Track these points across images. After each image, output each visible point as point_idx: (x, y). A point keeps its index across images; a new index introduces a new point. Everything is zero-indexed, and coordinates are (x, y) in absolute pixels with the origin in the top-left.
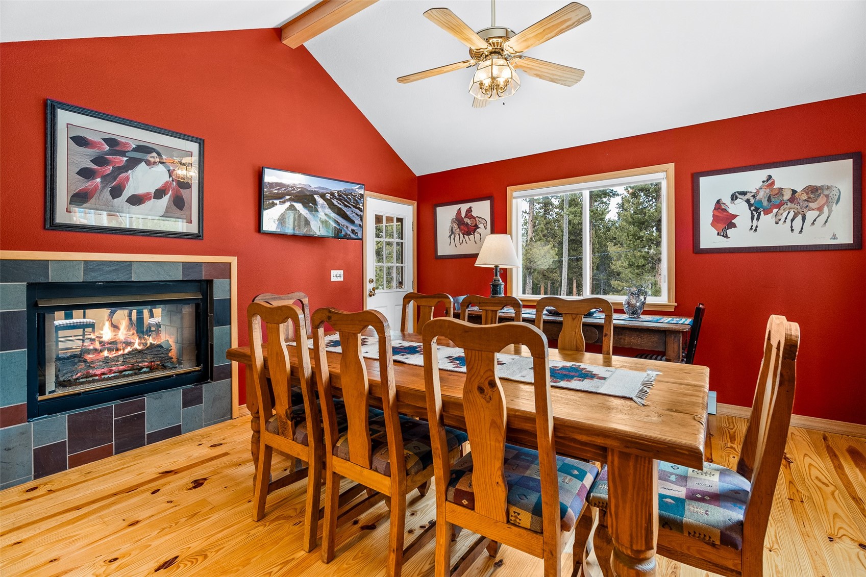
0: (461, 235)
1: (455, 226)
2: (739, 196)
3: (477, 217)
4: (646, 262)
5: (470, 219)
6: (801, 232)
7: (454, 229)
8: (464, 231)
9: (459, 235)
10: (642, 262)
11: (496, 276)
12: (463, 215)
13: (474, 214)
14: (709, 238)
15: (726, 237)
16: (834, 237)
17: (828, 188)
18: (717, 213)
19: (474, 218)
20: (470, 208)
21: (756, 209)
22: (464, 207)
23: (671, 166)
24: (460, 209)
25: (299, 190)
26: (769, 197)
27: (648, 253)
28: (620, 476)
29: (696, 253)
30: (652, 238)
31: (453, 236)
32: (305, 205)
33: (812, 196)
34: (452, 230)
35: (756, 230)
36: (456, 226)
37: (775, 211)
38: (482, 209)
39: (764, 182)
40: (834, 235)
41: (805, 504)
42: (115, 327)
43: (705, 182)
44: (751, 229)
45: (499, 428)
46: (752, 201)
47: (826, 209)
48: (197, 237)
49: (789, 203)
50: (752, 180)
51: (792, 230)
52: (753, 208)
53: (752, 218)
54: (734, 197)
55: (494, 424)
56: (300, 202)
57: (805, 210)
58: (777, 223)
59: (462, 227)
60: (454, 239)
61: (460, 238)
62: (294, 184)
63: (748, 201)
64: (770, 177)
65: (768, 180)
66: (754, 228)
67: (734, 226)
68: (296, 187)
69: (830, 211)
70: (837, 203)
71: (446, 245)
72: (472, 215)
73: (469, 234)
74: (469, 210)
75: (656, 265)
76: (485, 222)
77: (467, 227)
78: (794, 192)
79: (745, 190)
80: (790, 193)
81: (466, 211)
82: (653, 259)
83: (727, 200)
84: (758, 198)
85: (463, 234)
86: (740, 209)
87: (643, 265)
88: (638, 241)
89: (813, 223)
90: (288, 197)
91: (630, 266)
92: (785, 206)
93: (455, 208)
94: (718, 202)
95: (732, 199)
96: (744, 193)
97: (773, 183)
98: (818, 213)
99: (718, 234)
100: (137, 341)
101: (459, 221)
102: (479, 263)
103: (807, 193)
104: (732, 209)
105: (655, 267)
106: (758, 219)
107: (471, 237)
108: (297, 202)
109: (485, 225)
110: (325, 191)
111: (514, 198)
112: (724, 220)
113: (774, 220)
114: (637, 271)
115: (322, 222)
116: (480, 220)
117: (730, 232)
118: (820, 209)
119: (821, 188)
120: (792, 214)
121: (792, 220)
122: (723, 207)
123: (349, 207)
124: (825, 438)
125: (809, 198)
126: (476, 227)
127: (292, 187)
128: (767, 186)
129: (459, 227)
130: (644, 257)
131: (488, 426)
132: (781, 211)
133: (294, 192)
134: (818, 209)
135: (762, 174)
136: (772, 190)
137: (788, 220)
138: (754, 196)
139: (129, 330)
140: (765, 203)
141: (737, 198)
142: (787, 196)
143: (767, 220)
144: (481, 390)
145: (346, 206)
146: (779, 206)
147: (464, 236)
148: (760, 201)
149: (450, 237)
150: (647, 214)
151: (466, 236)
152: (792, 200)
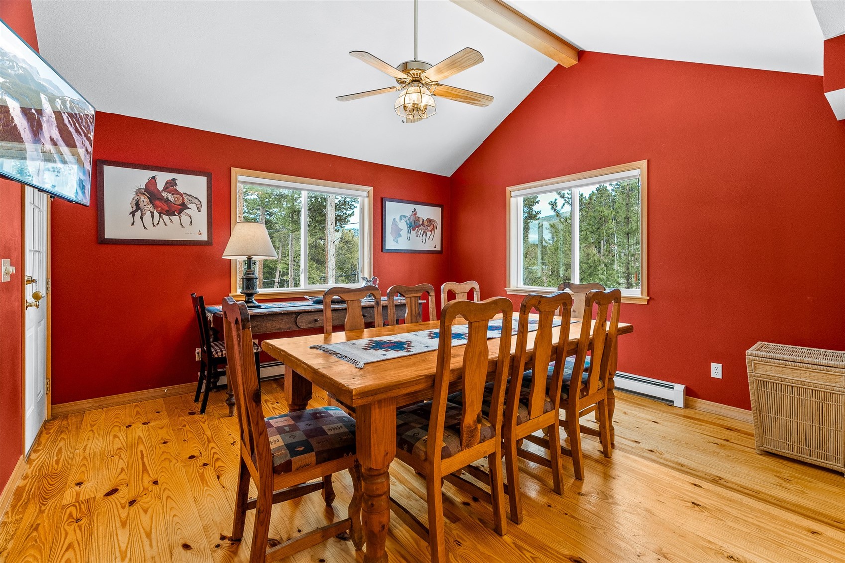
0: (156, 214)
1: (144, 200)
2: (403, 218)
3: (185, 194)
5: (173, 194)
6: (425, 243)
7: (141, 204)
8: (162, 208)
9: (152, 213)
11: (250, 268)
12: (160, 187)
13: (180, 188)
15: (397, 243)
16: (435, 247)
17: (434, 221)
18: (394, 227)
19: (181, 195)
20: (174, 180)
21: (410, 227)
22: (163, 178)
24: (154, 178)
25: (21, 71)
26: (415, 221)
29: (383, 254)
31: (138, 213)
34: (137, 204)
35: (409, 240)
36: (147, 200)
37: (416, 229)
38: (194, 186)
43: (388, 205)
46: (408, 222)
47: (433, 232)
51: (422, 242)
52: (408, 226)
53: (408, 233)
57: (427, 231)
58: (417, 237)
59: (158, 202)
60: (142, 218)
61: (153, 217)
62: (15, 56)
63: (406, 222)
64: (415, 209)
65: (414, 211)
66: (408, 238)
67: (400, 236)
68: (17, 64)
70: (436, 230)
72: (176, 190)
73: (170, 214)
74: (173, 183)
76: (198, 202)
78: (423, 220)
81: (167, 183)
83: (398, 219)
84: (410, 220)
85: (160, 213)
89: (429, 239)
92: (420, 227)
93: (147, 174)
94: (395, 219)
95: (400, 219)
96: (405, 217)
97: (416, 213)
98: (430, 233)
99: (393, 240)
101: (151, 193)
103: (427, 222)
104: (400, 225)
106: (410, 233)
107: (175, 218)
109: (198, 206)
110: (56, 93)
111: (241, 182)
112: (396, 232)
113: (416, 235)
116: (190, 198)
117: (399, 240)
118: (431, 231)
119: (432, 220)
120: (422, 232)
121: (422, 236)
122: (396, 223)
123: (80, 134)
125: (428, 224)
126: (184, 206)
127: (11, 61)
128: (414, 214)
129: (151, 202)
132: (418, 230)
133: (13, 72)
136: (416, 217)
137: (421, 236)
140: (413, 224)
142: (421, 222)
143: (413, 234)
145: (77, 131)
146: (418, 227)
147: (160, 216)
148: (411, 223)
149: (133, 213)
151: (165, 217)
152: (423, 224)
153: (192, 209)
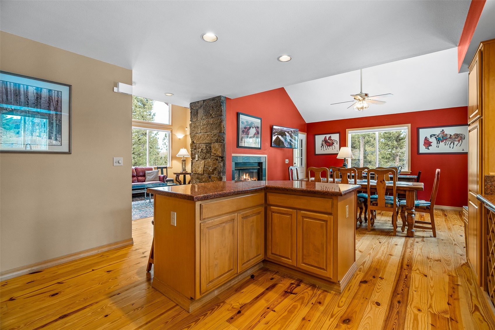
0: (326, 146)
1: (324, 143)
2: (433, 136)
4: (391, 156)
5: (330, 140)
6: (453, 148)
7: (323, 144)
9: (325, 146)
10: (389, 156)
11: (345, 161)
12: (327, 139)
13: (332, 138)
14: (423, 149)
15: (429, 149)
16: (463, 150)
17: (461, 134)
18: (425, 141)
19: (332, 140)
20: (330, 136)
21: (439, 140)
22: (328, 136)
23: (410, 125)
24: (326, 137)
26: (443, 137)
27: (392, 152)
28: (409, 196)
29: (418, 154)
30: (394, 145)
31: (323, 147)
32: (282, 136)
33: (456, 137)
34: (322, 144)
35: (438, 147)
37: (445, 141)
38: (336, 137)
39: (441, 132)
40: (463, 149)
41: (449, 221)
42: (246, 176)
43: (421, 131)
44: (437, 147)
45: (385, 189)
46: (437, 138)
47: (461, 141)
48: (260, 149)
49: (449, 139)
50: (437, 131)
51: (450, 147)
52: (437, 140)
53: (437, 143)
54: (431, 136)
55: (383, 188)
56: (280, 135)
57: (454, 141)
58: (445, 145)
59: (327, 143)
63: (436, 138)
64: (443, 130)
65: (442, 131)
66: (438, 146)
67: (431, 145)
69: (462, 142)
70: (464, 139)
71: (319, 150)
73: (330, 146)
74: (330, 137)
75: (395, 157)
76: (336, 142)
77: (328, 143)
78: (451, 135)
79: (435, 134)
80: (450, 135)
82: (394, 155)
83: (429, 137)
84: (439, 137)
85: (327, 146)
86: (433, 140)
87: (389, 158)
88: (387, 146)
89: (457, 145)
90: (276, 133)
91: (383, 158)
92: (448, 140)
94: (426, 137)
95: (431, 137)
96: (434, 135)
97: (444, 132)
98: (458, 142)
99: (426, 148)
100: (250, 179)
101: (325, 141)
102: (338, 157)
103: (455, 136)
104: (430, 140)
105: (395, 159)
106: (439, 144)
108: (279, 135)
110: (289, 130)
111: (349, 133)
112: (428, 144)
114: (386, 160)
115: (288, 143)
116: (334, 141)
117: (430, 148)
118: (459, 141)
119: (459, 134)
120: (450, 142)
121: (450, 144)
122: (427, 139)
124: (459, 212)
125: (455, 137)
126: (333, 143)
128: (442, 133)
130: (390, 154)
131: (382, 189)
132: (446, 141)
134: (458, 141)
135: (441, 129)
136: (444, 134)
138: (438, 136)
139: (248, 177)
140: (441, 138)
141: (432, 136)
142: (448, 136)
143: (442, 144)
144: (381, 182)
146: (446, 140)
148: (440, 138)
149: (321, 147)
150: (392, 134)
151: (328, 147)
152: (450, 138)
153: (335, 144)
